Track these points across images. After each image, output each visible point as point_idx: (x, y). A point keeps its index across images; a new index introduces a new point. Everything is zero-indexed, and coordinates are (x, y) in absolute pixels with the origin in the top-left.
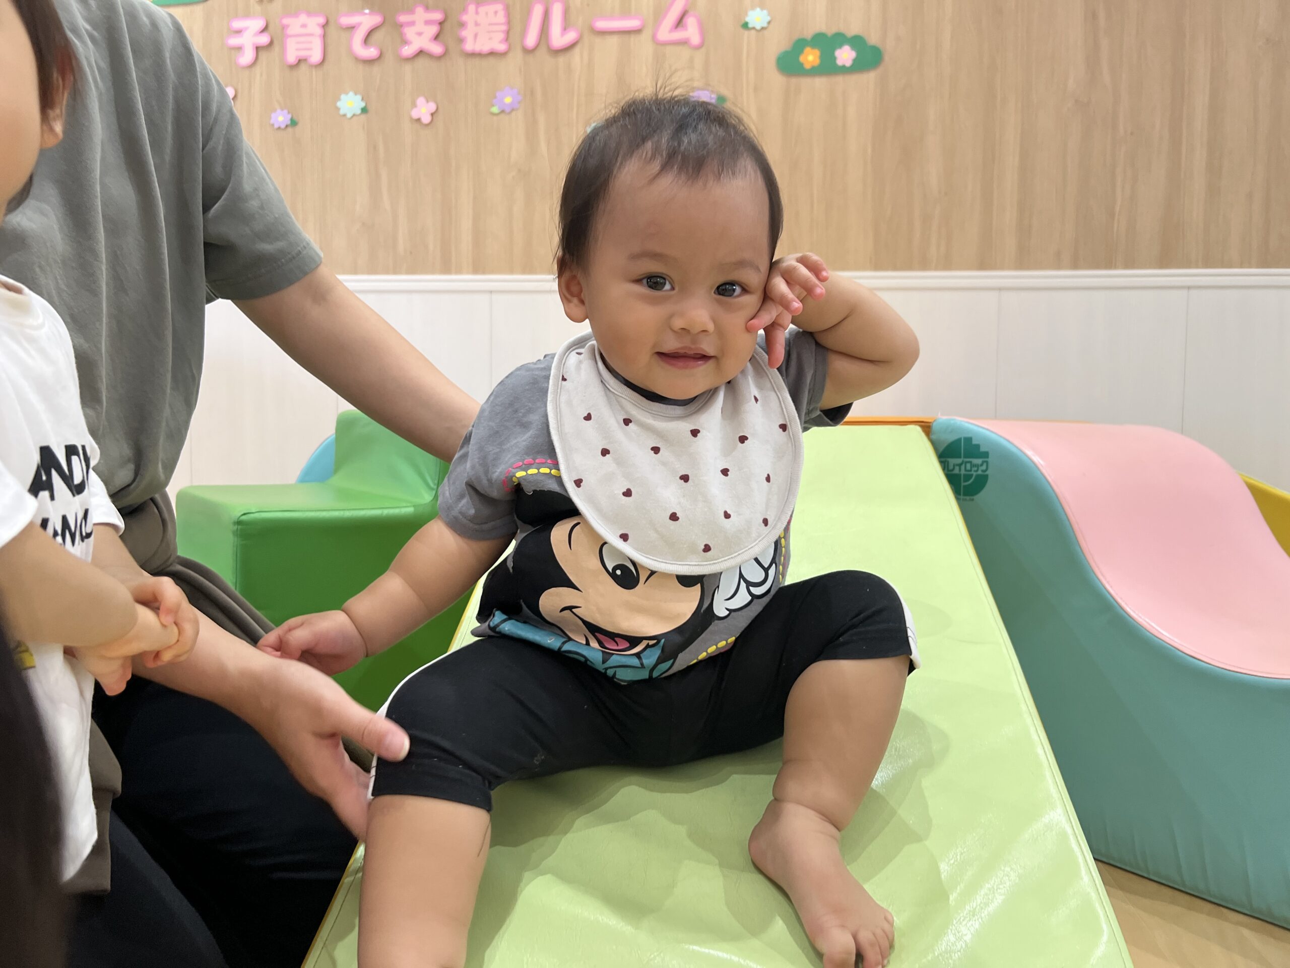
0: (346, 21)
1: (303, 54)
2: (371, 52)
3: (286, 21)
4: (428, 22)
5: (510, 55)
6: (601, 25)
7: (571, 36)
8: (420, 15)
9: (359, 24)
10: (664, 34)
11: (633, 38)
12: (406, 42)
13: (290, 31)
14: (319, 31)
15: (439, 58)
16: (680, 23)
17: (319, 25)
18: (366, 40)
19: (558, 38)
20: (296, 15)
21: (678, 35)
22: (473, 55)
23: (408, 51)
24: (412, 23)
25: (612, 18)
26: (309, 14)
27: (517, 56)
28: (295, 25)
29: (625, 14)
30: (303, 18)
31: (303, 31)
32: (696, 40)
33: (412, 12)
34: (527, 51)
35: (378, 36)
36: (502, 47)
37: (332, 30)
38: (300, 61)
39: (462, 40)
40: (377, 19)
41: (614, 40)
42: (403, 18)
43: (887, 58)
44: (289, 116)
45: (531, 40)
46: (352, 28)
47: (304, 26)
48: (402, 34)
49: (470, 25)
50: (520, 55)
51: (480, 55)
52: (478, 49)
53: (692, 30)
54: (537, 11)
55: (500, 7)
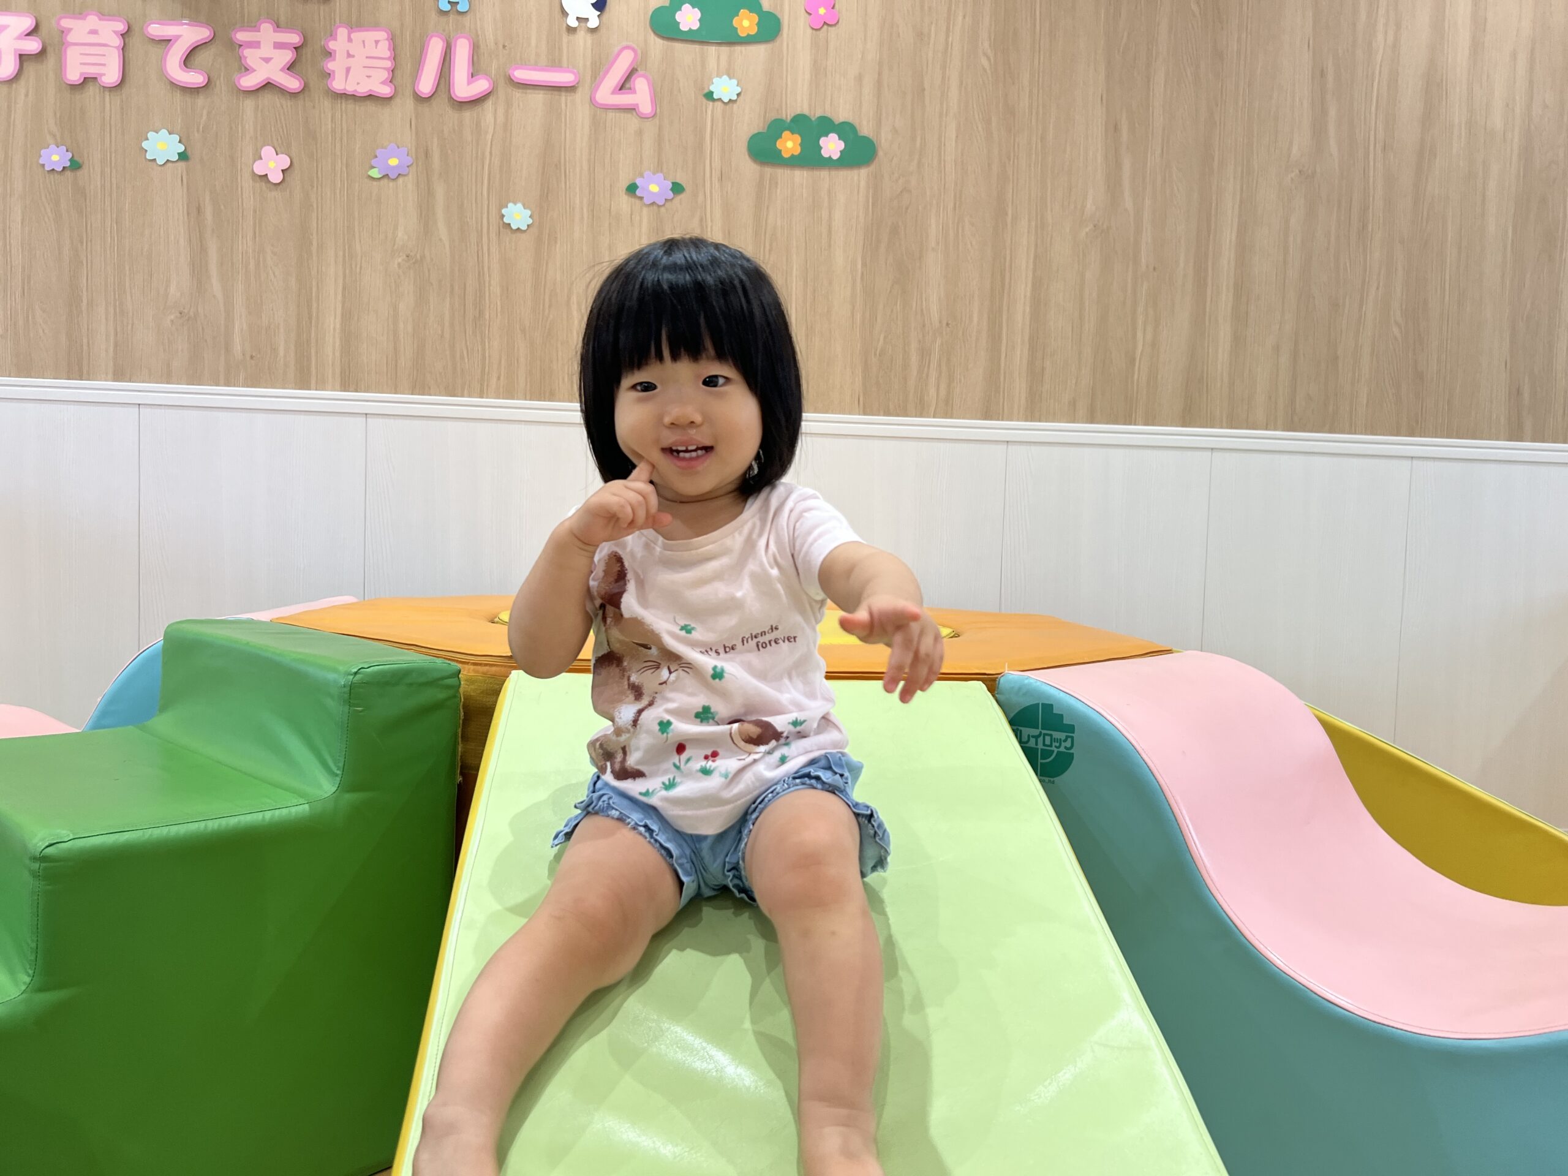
0: (156, 30)
1: (92, 71)
2: (194, 78)
3: (66, 23)
4: (278, 46)
5: (398, 101)
6: (521, 75)
7: (481, 86)
8: (267, 34)
9: (178, 37)
10: (606, 96)
11: (563, 97)
12: (247, 70)
13: (70, 38)
14: (117, 42)
15: (294, 95)
16: (625, 84)
17: (115, 32)
18: (187, 61)
19: (463, 87)
20: (81, 15)
21: (624, 99)
22: (344, 96)
23: (249, 81)
24: (256, 45)
25: (536, 68)
26: (103, 16)
27: (405, 106)
28: (79, 30)
29: (555, 65)
30: (92, 21)
31: (93, 39)
32: (646, 108)
33: (255, 28)
34: (420, 99)
35: (203, 57)
36: (385, 90)
37: (135, 41)
38: (87, 80)
39: (327, 75)
40: (203, 34)
41: (538, 98)
42: (241, 36)
43: (881, 153)
44: (70, 155)
45: (426, 85)
46: (167, 42)
47: (94, 32)
48: (240, 58)
49: (340, 56)
50: (410, 103)
51: (353, 97)
52: (350, 88)
53: (641, 95)
54: (435, 50)
55: (382, 35)
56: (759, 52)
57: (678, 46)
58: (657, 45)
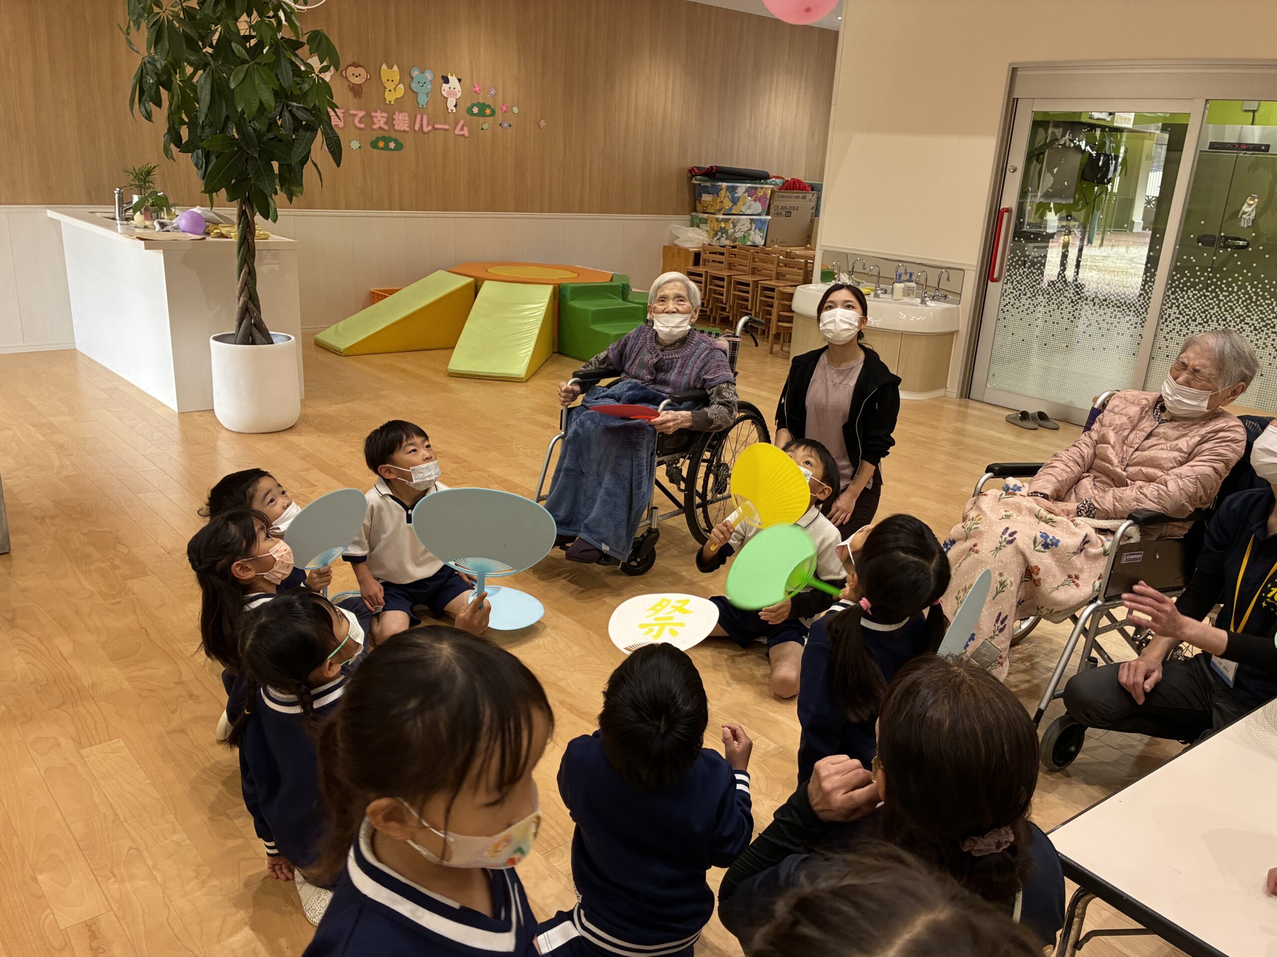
0: (352, 112)
2: (362, 126)
4: (382, 117)
5: (410, 133)
6: (437, 126)
7: (430, 128)
8: (379, 113)
9: (358, 114)
10: (457, 132)
11: (448, 132)
12: (374, 124)
15: (387, 131)
16: (462, 129)
17: (342, 113)
18: (360, 122)
19: (426, 129)
21: (462, 133)
23: (376, 127)
24: (377, 117)
25: (441, 124)
27: (412, 134)
29: (445, 123)
32: (467, 135)
33: (376, 112)
34: (415, 132)
35: (363, 120)
36: (407, 129)
39: (394, 125)
40: (363, 114)
41: (442, 132)
42: (373, 114)
45: (417, 128)
46: (355, 115)
48: (372, 120)
49: (397, 119)
50: (413, 132)
51: (400, 131)
52: (399, 128)
53: (466, 132)
54: (419, 117)
55: (406, 114)
56: (491, 118)
57: (473, 117)
58: (468, 116)
